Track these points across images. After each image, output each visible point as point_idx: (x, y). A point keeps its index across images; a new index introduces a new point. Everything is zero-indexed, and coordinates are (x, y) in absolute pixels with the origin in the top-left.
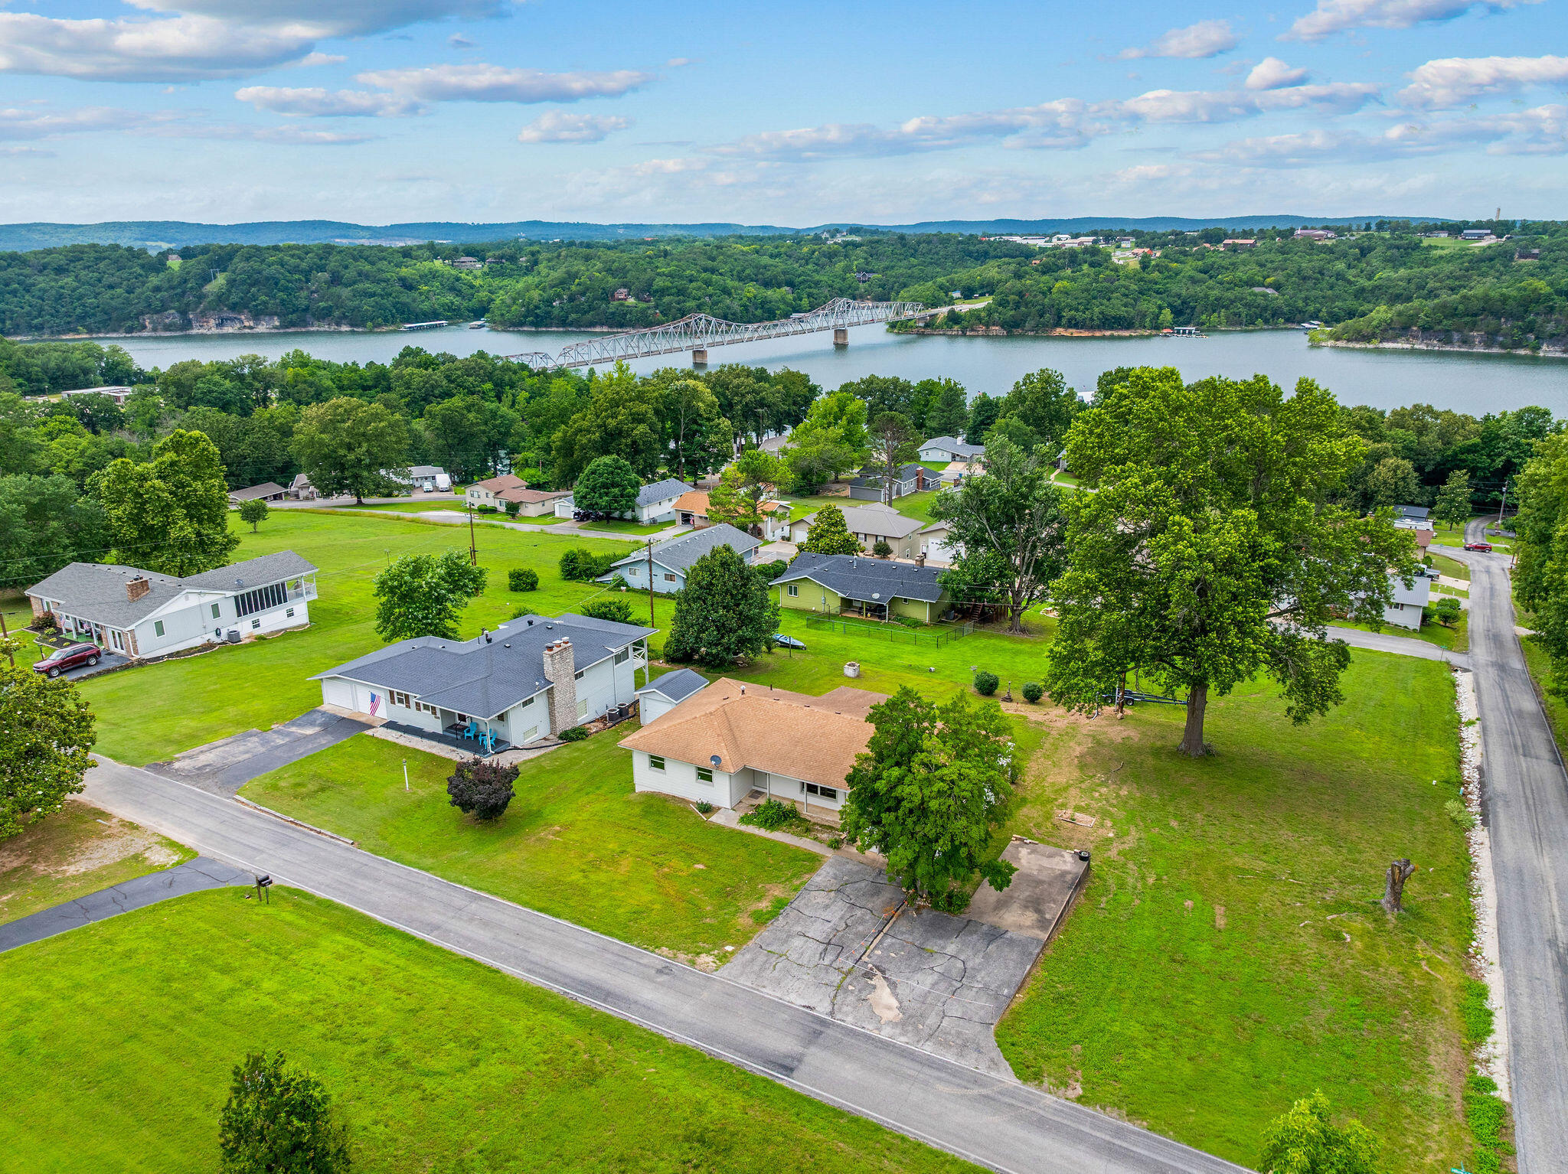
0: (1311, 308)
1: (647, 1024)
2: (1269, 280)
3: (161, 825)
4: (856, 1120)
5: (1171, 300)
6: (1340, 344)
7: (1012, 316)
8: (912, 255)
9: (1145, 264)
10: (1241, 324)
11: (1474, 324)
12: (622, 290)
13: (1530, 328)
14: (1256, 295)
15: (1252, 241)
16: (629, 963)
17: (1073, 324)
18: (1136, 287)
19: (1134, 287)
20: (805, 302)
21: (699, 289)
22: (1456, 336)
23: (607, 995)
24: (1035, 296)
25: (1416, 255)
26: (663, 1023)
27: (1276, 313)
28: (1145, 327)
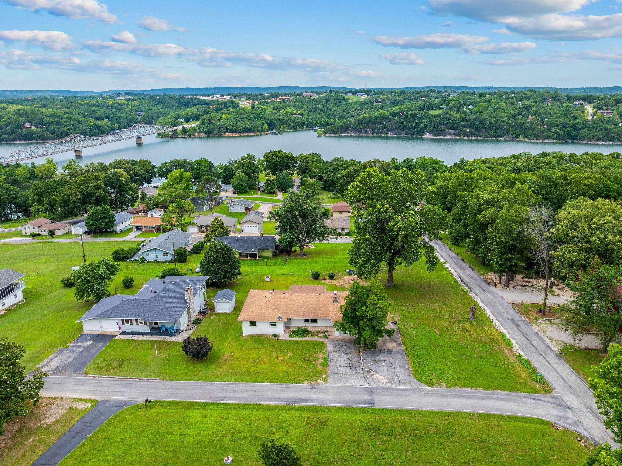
0: (314, 122)
1: (323, 404)
2: (299, 112)
3: (66, 394)
4: (401, 410)
5: (266, 121)
6: (327, 135)
7: (208, 129)
8: (158, 104)
9: (253, 107)
10: (292, 129)
11: (368, 126)
12: (28, 123)
13: (384, 127)
14: (295, 118)
15: (289, 97)
16: (299, 389)
17: (232, 131)
18: (253, 116)
19: (252, 116)
20: (116, 126)
21: (67, 122)
22: (363, 131)
23: (303, 400)
24: (216, 121)
25: (344, 102)
26: (327, 403)
27: (303, 124)
28: (259, 131)
